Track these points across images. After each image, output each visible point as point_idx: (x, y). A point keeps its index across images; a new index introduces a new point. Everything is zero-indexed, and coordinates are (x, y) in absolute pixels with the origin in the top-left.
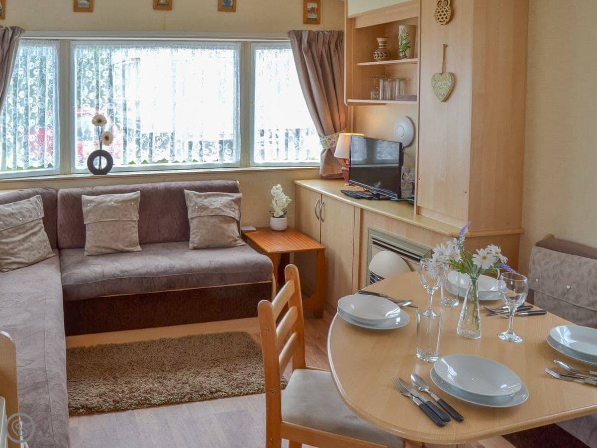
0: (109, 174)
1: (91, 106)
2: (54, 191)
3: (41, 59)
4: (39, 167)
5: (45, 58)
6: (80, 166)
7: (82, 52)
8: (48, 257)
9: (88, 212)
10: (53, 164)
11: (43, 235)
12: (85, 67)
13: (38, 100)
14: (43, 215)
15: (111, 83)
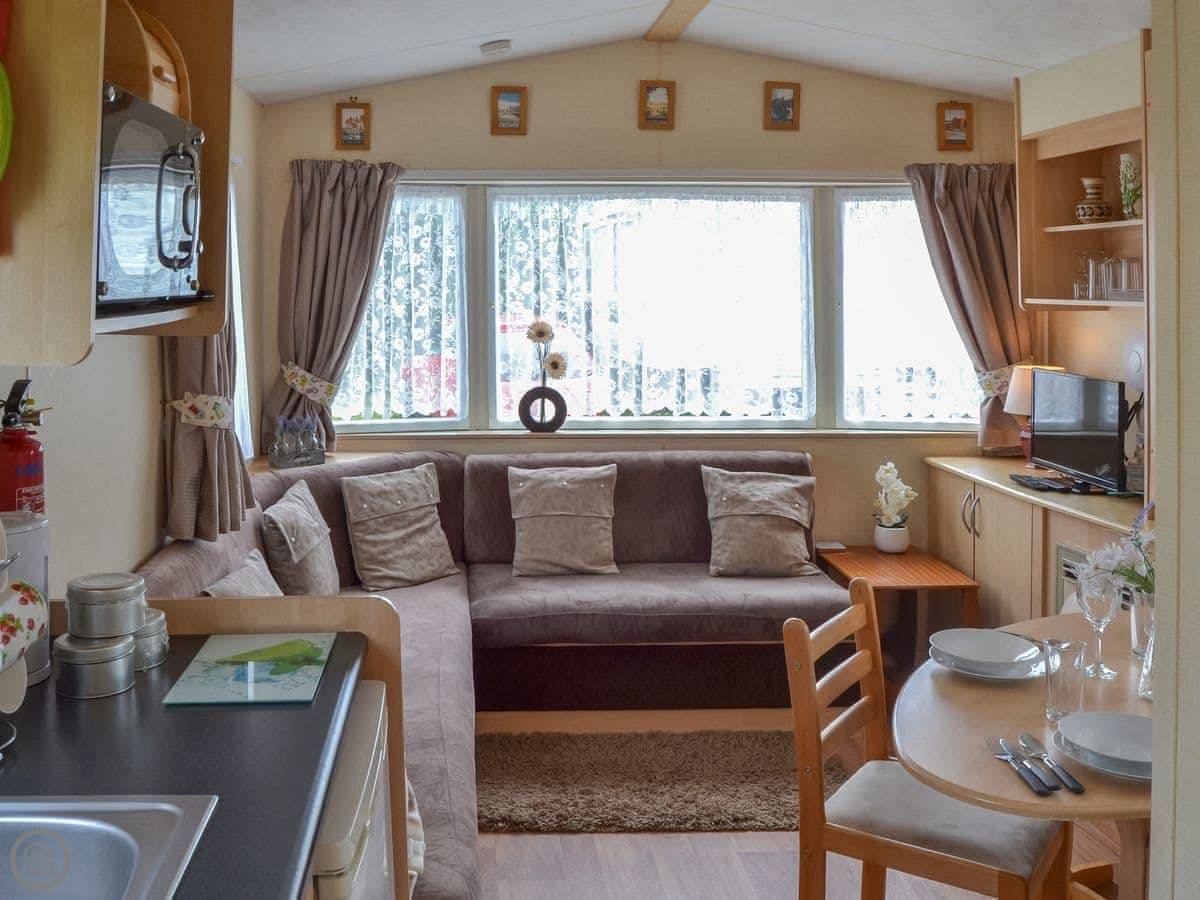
0: (558, 432)
1: (526, 306)
2: (458, 459)
3: (434, 220)
4: (431, 416)
5: (441, 217)
6: (506, 415)
7: (508, 206)
8: (446, 573)
9: (520, 497)
10: (457, 410)
11: (438, 535)
12: (512, 235)
13: (428, 293)
14: (437, 500)
15: (562, 264)
